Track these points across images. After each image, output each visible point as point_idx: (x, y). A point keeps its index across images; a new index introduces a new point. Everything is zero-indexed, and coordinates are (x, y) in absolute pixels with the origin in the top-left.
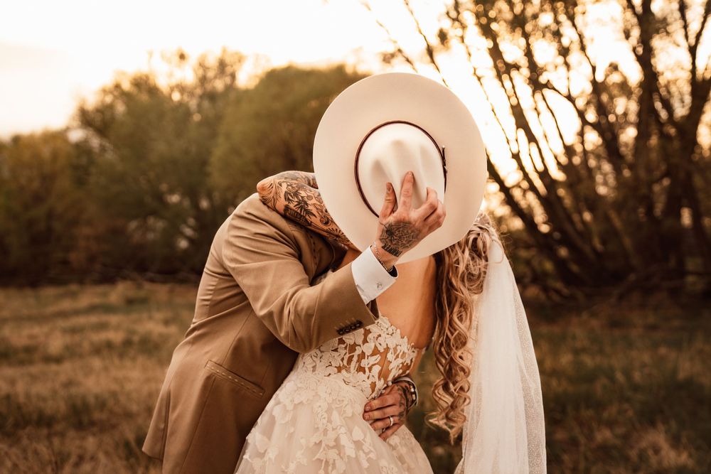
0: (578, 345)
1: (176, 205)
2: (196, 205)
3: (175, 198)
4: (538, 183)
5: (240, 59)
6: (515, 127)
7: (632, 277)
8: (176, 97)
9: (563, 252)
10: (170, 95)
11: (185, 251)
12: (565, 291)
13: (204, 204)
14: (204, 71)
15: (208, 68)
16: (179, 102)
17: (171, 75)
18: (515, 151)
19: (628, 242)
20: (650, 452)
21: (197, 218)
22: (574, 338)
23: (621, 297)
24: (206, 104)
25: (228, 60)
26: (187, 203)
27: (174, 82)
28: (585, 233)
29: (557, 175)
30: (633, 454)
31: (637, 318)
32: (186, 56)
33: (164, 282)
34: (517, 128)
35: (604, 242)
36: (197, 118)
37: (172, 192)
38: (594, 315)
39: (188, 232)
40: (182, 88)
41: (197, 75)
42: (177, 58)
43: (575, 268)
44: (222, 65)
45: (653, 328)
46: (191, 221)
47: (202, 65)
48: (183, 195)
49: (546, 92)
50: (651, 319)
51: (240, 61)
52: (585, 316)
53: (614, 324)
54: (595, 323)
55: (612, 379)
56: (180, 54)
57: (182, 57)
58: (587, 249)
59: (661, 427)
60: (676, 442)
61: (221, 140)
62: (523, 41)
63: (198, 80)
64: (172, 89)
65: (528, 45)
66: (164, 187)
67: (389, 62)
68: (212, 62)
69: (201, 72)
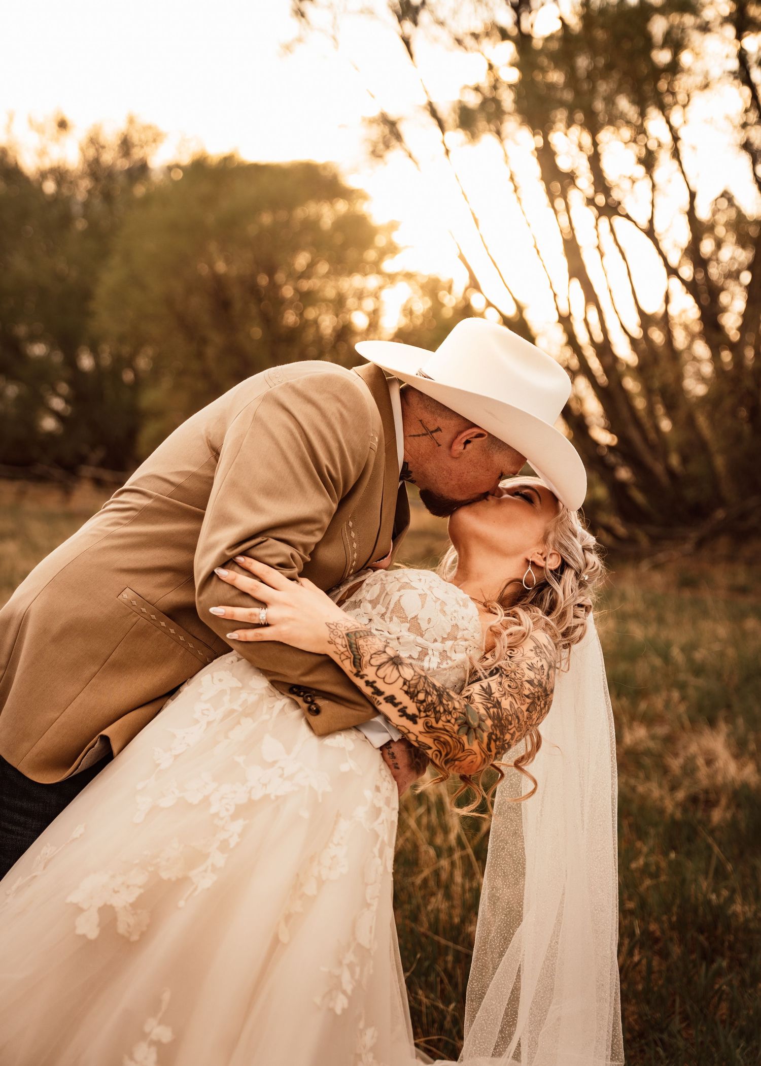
0: (628, 607)
1: (40, 361)
2: (71, 362)
3: (38, 350)
4: (595, 364)
5: (157, 138)
6: (567, 275)
7: (720, 514)
8: (50, 187)
9: (624, 474)
10: (40, 184)
11: (50, 435)
12: (621, 530)
13: (86, 362)
14: (97, 150)
15: (103, 147)
16: (53, 195)
17: (42, 153)
18: (564, 311)
19: (720, 462)
20: (700, 762)
21: (71, 383)
22: (623, 598)
23: (700, 544)
24: (97, 203)
25: (135, 138)
26: (58, 357)
27: (47, 164)
28: (659, 446)
29: (624, 351)
30: (675, 764)
31: (721, 575)
32: (69, 123)
33: (12, 478)
34: (571, 277)
35: (685, 460)
36: (80, 225)
37: (33, 338)
38: (657, 567)
39: (58, 404)
40: (60, 175)
41: (84, 156)
42: (54, 126)
43: (639, 497)
44: (126, 145)
45: (742, 590)
46: (64, 388)
47: (94, 141)
48: (52, 346)
49: (618, 221)
50: (742, 577)
51: (155, 141)
52: (645, 566)
53: (687, 582)
54: (658, 579)
55: (666, 657)
56: (59, 119)
57: (62, 125)
58: (659, 468)
59: (723, 728)
60: (739, 750)
61: (115, 261)
62: (587, 139)
63: (86, 165)
64: (44, 175)
65: (595, 144)
66: (21, 330)
67: (380, 156)
68: (111, 136)
69: (91, 153)
